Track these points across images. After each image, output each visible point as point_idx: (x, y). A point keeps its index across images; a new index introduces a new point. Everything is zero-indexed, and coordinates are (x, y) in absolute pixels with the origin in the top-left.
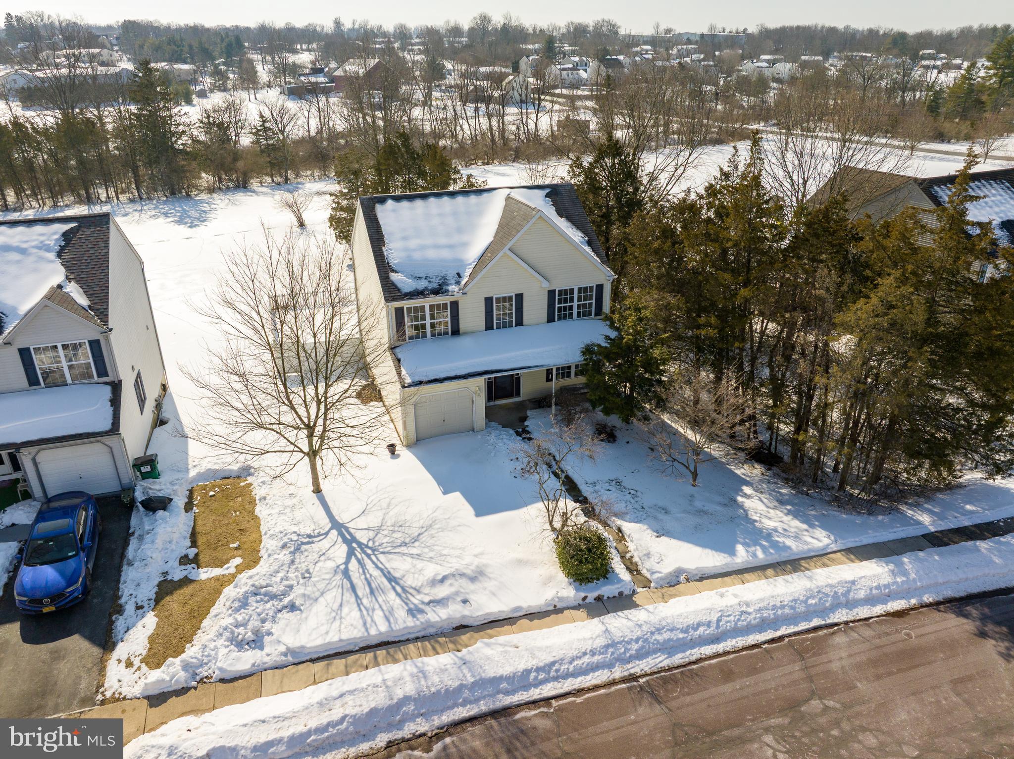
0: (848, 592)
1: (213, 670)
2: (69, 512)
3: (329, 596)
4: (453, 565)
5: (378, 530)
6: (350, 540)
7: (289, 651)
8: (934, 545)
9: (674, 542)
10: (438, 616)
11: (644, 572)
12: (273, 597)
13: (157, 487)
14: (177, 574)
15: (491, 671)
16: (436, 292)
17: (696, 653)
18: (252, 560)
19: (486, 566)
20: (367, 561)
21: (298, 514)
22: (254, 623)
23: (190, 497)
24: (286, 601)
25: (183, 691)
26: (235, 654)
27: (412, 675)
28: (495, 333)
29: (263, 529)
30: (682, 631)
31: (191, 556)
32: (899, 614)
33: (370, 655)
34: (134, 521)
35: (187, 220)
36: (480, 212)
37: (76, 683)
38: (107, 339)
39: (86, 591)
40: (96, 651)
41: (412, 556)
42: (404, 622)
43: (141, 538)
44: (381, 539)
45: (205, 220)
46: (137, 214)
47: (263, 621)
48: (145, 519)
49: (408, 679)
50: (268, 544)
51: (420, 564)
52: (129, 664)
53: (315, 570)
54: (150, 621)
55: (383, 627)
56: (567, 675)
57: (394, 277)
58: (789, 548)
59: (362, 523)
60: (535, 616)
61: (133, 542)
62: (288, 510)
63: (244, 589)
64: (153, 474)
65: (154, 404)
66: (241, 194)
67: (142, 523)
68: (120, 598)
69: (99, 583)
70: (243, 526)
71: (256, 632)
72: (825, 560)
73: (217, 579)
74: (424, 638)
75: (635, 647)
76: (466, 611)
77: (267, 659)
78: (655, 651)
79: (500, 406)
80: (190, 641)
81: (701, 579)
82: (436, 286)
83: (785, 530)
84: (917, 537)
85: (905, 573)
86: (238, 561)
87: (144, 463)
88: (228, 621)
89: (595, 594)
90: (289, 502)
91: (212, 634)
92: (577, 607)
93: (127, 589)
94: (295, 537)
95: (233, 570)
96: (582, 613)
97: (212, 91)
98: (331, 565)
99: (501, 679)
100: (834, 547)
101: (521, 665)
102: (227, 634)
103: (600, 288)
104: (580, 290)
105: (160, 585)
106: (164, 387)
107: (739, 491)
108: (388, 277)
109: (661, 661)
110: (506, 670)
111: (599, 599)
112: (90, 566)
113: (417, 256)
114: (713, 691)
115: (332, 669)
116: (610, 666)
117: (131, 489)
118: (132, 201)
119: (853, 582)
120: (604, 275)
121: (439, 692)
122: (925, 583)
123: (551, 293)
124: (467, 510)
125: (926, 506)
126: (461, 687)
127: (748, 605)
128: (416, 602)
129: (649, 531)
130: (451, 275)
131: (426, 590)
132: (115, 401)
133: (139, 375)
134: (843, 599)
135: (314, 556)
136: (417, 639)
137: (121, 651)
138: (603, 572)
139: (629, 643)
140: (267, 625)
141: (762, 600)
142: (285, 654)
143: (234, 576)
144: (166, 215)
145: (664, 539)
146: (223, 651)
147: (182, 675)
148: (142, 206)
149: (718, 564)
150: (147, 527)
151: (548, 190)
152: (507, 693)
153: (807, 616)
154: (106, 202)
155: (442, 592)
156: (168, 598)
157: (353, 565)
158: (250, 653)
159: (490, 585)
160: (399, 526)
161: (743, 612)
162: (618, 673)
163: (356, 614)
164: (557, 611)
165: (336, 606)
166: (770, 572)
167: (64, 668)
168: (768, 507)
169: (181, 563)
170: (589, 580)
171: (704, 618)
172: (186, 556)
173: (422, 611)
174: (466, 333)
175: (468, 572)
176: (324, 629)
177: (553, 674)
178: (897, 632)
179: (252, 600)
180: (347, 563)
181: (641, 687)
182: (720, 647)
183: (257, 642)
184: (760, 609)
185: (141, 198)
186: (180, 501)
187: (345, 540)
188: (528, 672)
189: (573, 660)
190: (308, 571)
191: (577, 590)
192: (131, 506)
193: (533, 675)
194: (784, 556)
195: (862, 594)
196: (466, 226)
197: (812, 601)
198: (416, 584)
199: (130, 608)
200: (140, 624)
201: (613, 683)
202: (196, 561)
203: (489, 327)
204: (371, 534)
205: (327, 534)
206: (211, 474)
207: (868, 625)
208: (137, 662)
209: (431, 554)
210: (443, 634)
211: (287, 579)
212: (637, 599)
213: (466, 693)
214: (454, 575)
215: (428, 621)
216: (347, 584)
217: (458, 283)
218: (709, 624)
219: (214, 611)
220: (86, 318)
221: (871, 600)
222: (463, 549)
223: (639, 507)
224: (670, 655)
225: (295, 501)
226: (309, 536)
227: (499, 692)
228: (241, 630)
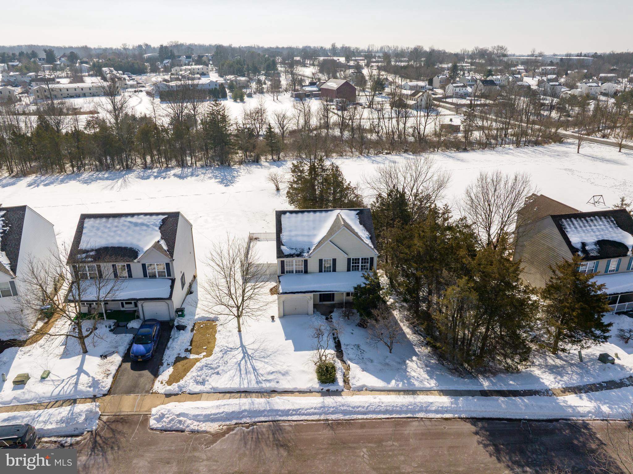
0: (428, 406)
1: (187, 390)
2: (151, 326)
3: (231, 372)
4: (279, 368)
5: (256, 350)
6: (245, 352)
7: (213, 388)
8: (482, 395)
9: (368, 374)
10: (266, 385)
11: (350, 384)
12: (212, 368)
13: (182, 321)
14: (183, 355)
15: (276, 407)
16: (298, 255)
17: (355, 417)
18: (209, 354)
19: (290, 371)
20: (248, 362)
21: (230, 339)
22: (203, 376)
23: (194, 326)
24: (216, 371)
25: (176, 395)
26: (195, 386)
27: (249, 403)
28: (323, 274)
29: (216, 343)
30: (352, 408)
31: (189, 349)
32: (446, 419)
33: (239, 394)
34: (172, 333)
35: (225, 182)
36: (325, 220)
37: (145, 386)
38: (172, 263)
39: (152, 356)
40: (152, 377)
41: (265, 362)
42: (254, 385)
43: (173, 340)
44: (256, 354)
45: (233, 182)
46: (203, 175)
47: (207, 376)
48: (176, 333)
49: (247, 404)
50: (216, 349)
51: (266, 366)
52: (162, 383)
53: (229, 361)
54: (171, 370)
55: (246, 386)
56: (303, 414)
57: (283, 248)
58: (414, 385)
59: (251, 347)
60: (302, 392)
61: (171, 340)
62: (227, 337)
63: (203, 364)
64: (182, 315)
65: (189, 285)
66: (255, 166)
67: (175, 334)
68: (163, 360)
69: (157, 354)
70: (210, 340)
71: (204, 380)
72: (428, 393)
73: (196, 359)
74: (259, 392)
75: (332, 409)
76: (277, 386)
77: (205, 389)
78: (339, 413)
79: (324, 304)
80: (182, 379)
81: (372, 391)
82: (299, 253)
83: (418, 378)
84: (477, 391)
85: (457, 404)
86: (204, 354)
87: (179, 311)
88: (194, 374)
89: (327, 388)
90: (228, 334)
91: (189, 377)
92: (318, 392)
93: (165, 357)
94: (226, 348)
95: (202, 357)
96: (319, 394)
97: (255, 93)
98: (235, 360)
99: (279, 410)
100: (435, 388)
101: (287, 407)
102: (194, 378)
103: (372, 259)
104: (362, 259)
105: (176, 358)
106: (195, 277)
107: (410, 358)
108: (280, 247)
109: (340, 417)
110: (282, 408)
111: (328, 390)
112: (155, 347)
113: (294, 239)
114: (354, 430)
115: (225, 397)
116: (320, 414)
117: (173, 320)
118: (202, 167)
119: (432, 403)
120: (374, 254)
121: (256, 410)
122: (465, 409)
123: (349, 260)
124: (292, 348)
125: (491, 378)
126: (264, 411)
127: (383, 403)
128: (260, 379)
129: (360, 368)
130: (306, 248)
131: (265, 376)
132: (172, 287)
133: (183, 274)
134: (424, 409)
135: (230, 356)
136: (257, 392)
137: (160, 378)
138: (333, 380)
139: (330, 408)
140: (208, 378)
141: (389, 402)
142: (211, 389)
143: (201, 359)
144: (216, 177)
145: (364, 372)
146: (192, 384)
147: (177, 389)
148: (207, 170)
149: (380, 386)
150: (176, 336)
151: (358, 212)
152: (280, 416)
153: (406, 412)
154: (190, 167)
155: (271, 377)
156: (178, 363)
157: (243, 362)
158: (200, 386)
159: (289, 378)
160: (264, 350)
161: (379, 406)
162: (322, 417)
163: (238, 379)
164: (311, 392)
165: (232, 376)
166: (402, 393)
167: (142, 380)
168: (418, 367)
169: (185, 351)
170: (326, 383)
171: (362, 405)
172: (187, 349)
173: (261, 383)
174: (310, 273)
175: (283, 372)
176: (226, 382)
177: (298, 413)
178: (441, 425)
179: (204, 368)
180: (241, 361)
181: (329, 424)
182: (365, 417)
183: (203, 383)
184: (387, 406)
185: (206, 165)
186: (189, 328)
187: (244, 353)
188: (289, 410)
189: (307, 409)
190: (227, 362)
191: (320, 385)
192: (172, 327)
193: (291, 412)
194: (411, 388)
195: (433, 408)
196: (317, 227)
197: (410, 407)
198: (262, 373)
199: (165, 364)
200: (167, 370)
201: (319, 420)
202: (190, 351)
203: (321, 271)
204: (253, 351)
205: (238, 349)
206: (203, 318)
207: (431, 421)
208: (164, 382)
209: (272, 363)
210: (266, 392)
211: (219, 363)
212: (343, 393)
213: (266, 413)
214: (277, 372)
215: (262, 387)
216: (238, 368)
217: (308, 252)
218: (363, 407)
219: (192, 370)
220: (166, 255)
221: (437, 412)
222: (284, 363)
223: (361, 357)
224: (345, 415)
225: (230, 334)
226: (231, 349)
227: (277, 415)
228: (199, 378)
